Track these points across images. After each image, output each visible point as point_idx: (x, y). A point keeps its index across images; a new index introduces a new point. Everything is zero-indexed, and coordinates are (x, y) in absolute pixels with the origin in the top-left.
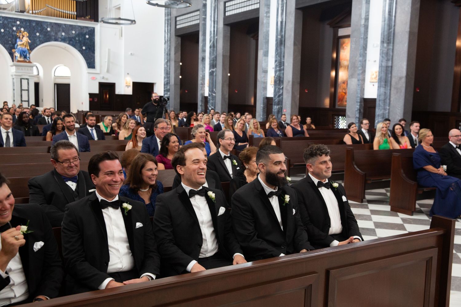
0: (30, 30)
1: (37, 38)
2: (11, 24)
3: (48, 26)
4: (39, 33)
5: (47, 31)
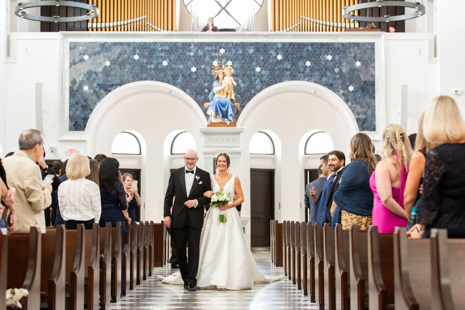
0: (243, 63)
1: (256, 77)
2: (210, 55)
3: (278, 51)
4: (260, 67)
5: (275, 61)
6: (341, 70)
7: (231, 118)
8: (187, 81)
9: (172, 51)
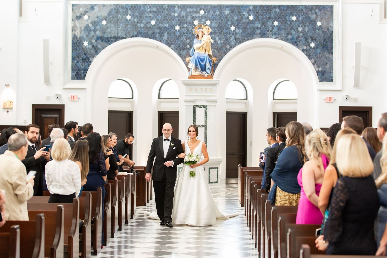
0: (220, 23)
1: (231, 35)
2: (191, 15)
3: (250, 12)
4: (234, 26)
5: (247, 21)
6: (304, 29)
7: (208, 71)
8: (171, 38)
9: (159, 12)
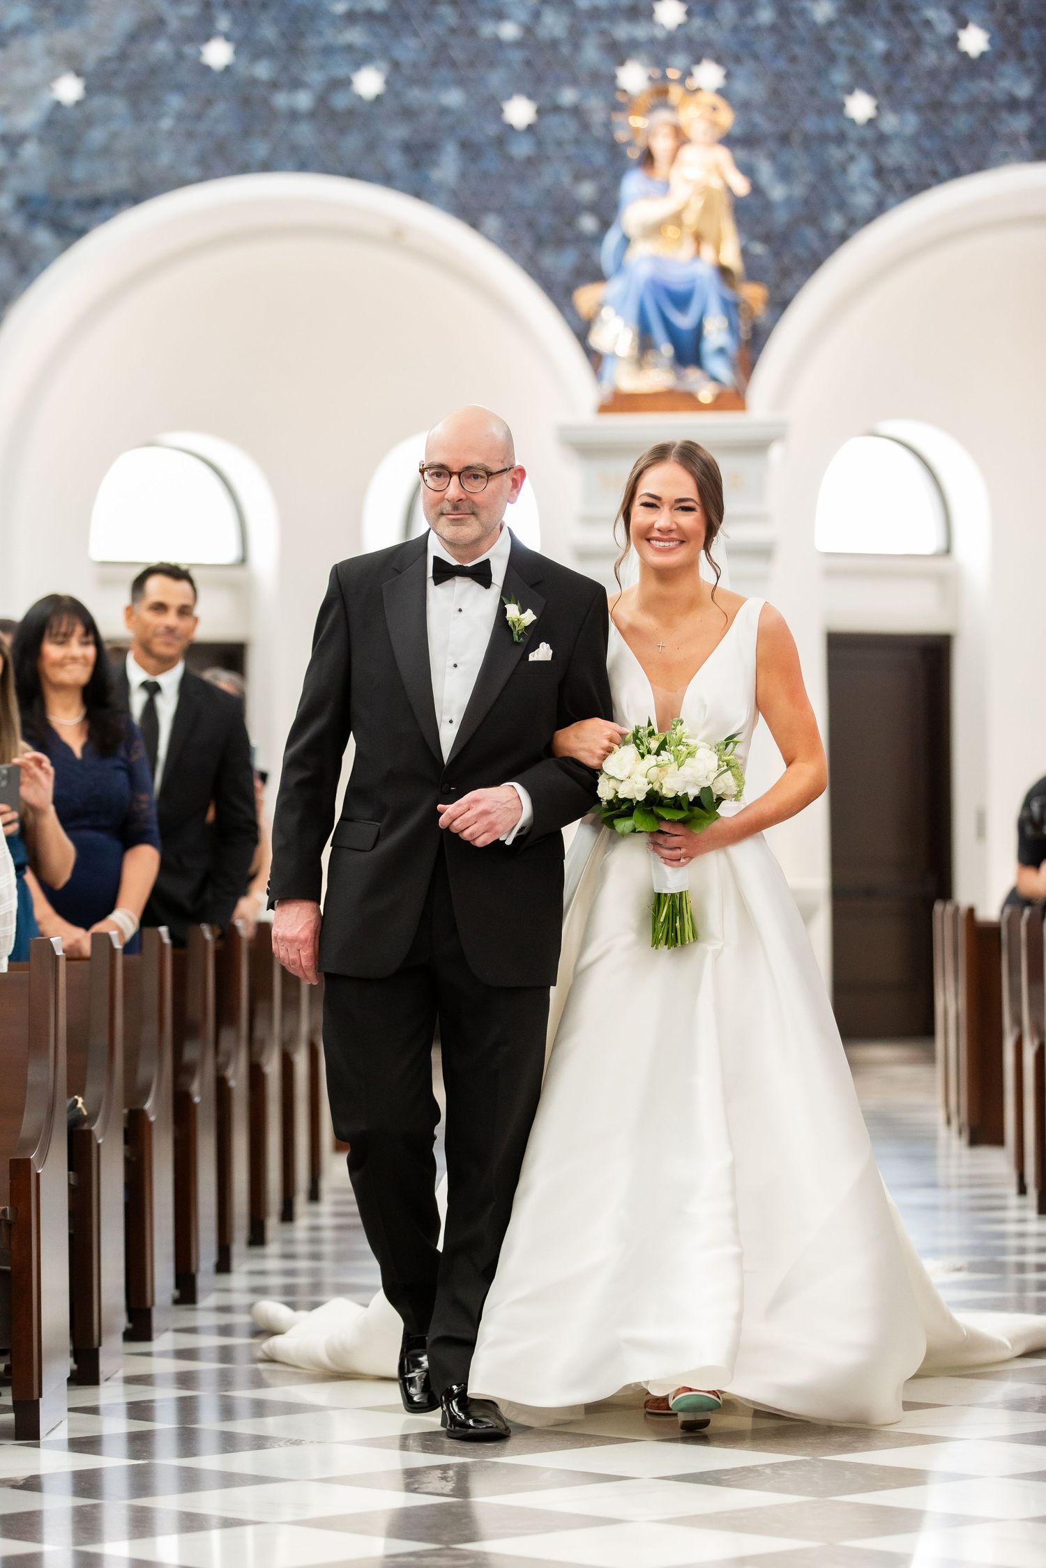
0: (780, 76)
1: (852, 148)
2: (603, 33)
3: (967, 11)
4: (871, 91)
5: (951, 59)
7: (720, 368)
8: (485, 176)
9: (406, 17)
